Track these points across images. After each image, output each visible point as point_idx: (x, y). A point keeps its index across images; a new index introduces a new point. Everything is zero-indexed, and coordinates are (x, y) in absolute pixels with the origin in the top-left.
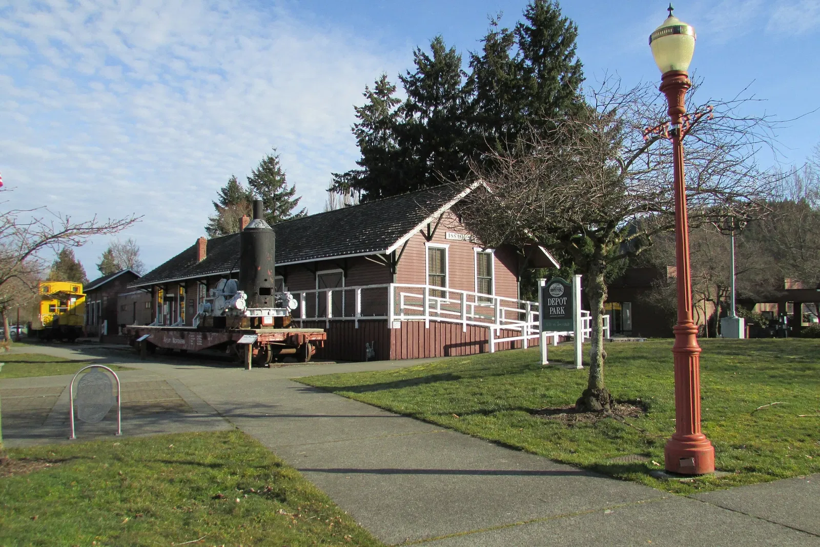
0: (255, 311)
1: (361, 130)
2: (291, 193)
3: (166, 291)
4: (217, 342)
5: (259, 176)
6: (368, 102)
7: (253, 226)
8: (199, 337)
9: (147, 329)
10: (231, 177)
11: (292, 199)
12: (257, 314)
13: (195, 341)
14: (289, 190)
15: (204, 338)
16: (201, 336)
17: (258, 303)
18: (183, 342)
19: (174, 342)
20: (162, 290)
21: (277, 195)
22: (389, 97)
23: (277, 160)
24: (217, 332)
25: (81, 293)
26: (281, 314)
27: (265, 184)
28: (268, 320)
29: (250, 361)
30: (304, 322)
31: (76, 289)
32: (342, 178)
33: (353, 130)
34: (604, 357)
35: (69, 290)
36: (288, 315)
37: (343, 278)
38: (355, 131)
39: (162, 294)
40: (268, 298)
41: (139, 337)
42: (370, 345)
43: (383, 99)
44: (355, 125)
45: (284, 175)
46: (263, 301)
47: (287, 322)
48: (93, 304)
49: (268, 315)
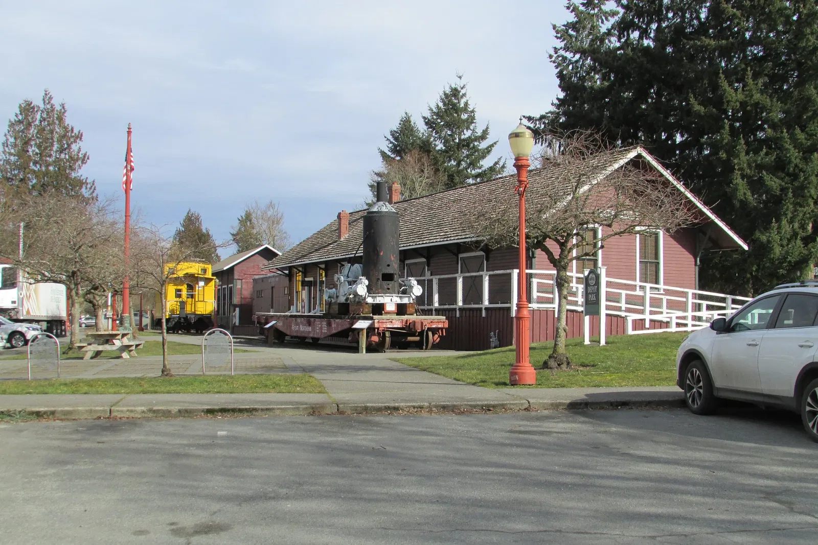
0: (377, 298)
1: (562, 56)
2: (483, 137)
3: (305, 274)
4: (340, 329)
5: (439, 114)
6: (571, 18)
7: (375, 209)
8: (324, 324)
9: (277, 316)
10: (404, 115)
11: (483, 145)
12: (379, 300)
13: (321, 328)
14: (479, 133)
15: (329, 324)
16: (325, 323)
17: (381, 288)
18: (310, 329)
19: (301, 329)
20: (300, 274)
21: (464, 140)
22: (601, 9)
23: (463, 92)
24: (341, 318)
25: (210, 276)
26: (405, 301)
27: (448, 125)
28: (391, 307)
29: (364, 346)
30: (436, 310)
31: (205, 271)
32: (538, 122)
33: (551, 57)
34: (565, 330)
35: (197, 272)
36: (412, 301)
37: (485, 262)
38: (553, 59)
39: (300, 277)
40: (391, 283)
41: (267, 323)
42: (495, 335)
43: (592, 12)
44: (555, 48)
45: (473, 111)
46: (386, 287)
47: (411, 310)
48: (224, 288)
49: (390, 302)
